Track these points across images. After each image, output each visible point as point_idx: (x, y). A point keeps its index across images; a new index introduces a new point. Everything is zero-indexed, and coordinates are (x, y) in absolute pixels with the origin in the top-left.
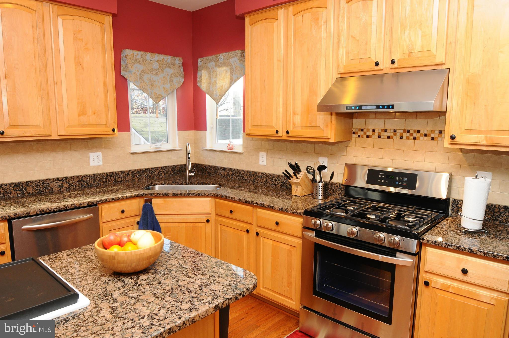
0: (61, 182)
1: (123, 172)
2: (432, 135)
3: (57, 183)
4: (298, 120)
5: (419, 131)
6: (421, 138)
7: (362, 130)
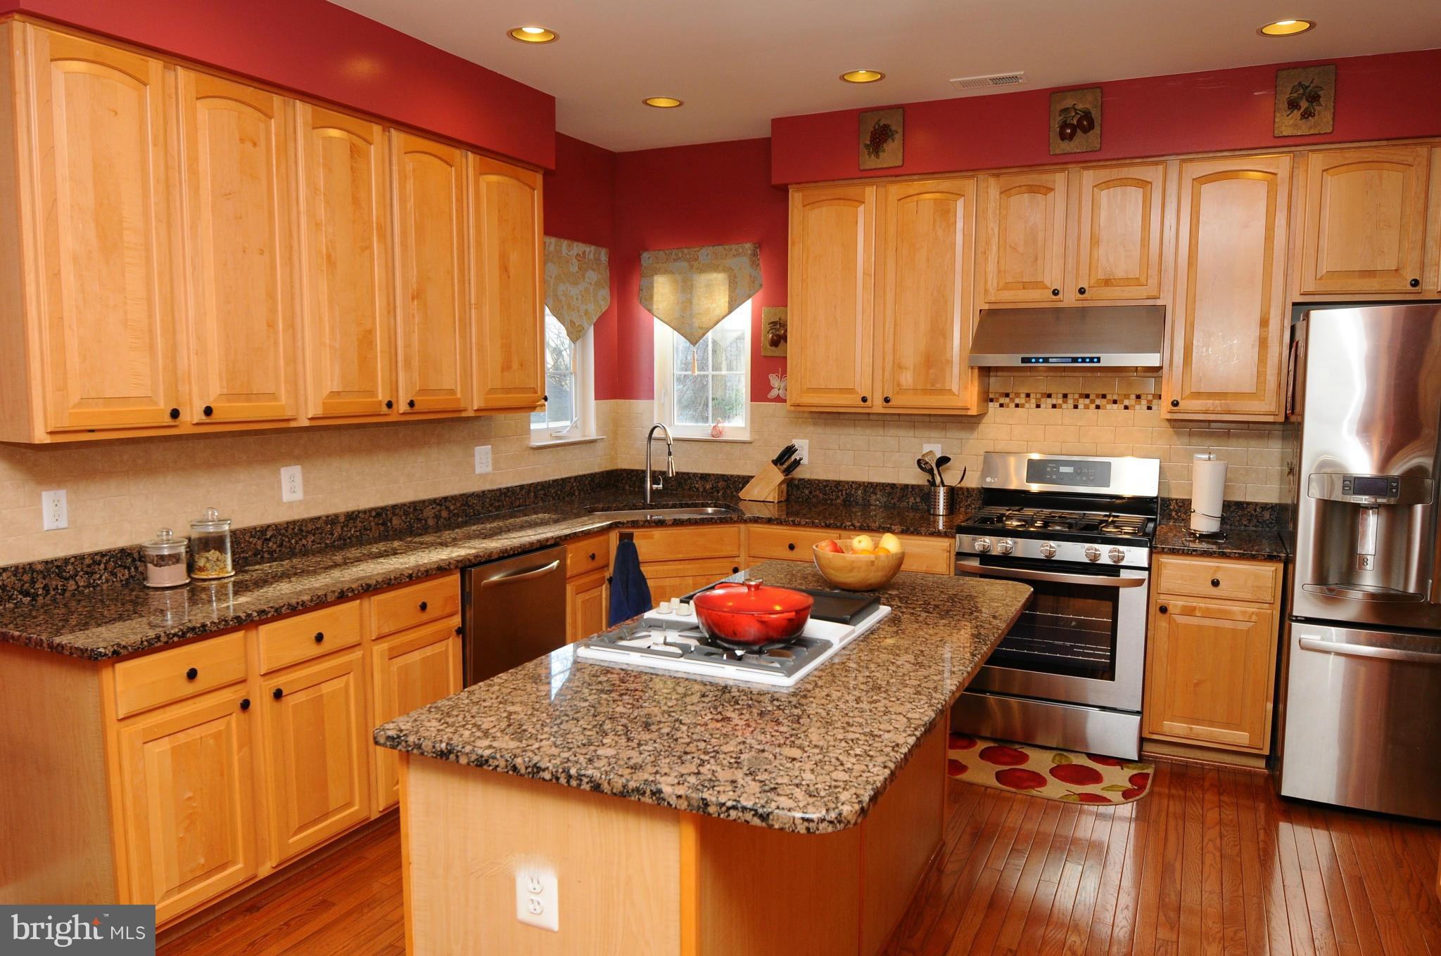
0: (438, 508)
1: (522, 487)
2: (1126, 402)
3: (433, 508)
4: (907, 379)
5: (1104, 396)
6: (1109, 406)
7: (1007, 395)
